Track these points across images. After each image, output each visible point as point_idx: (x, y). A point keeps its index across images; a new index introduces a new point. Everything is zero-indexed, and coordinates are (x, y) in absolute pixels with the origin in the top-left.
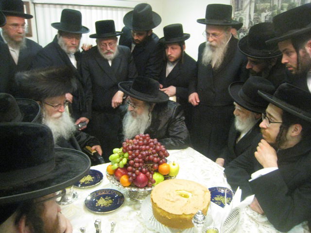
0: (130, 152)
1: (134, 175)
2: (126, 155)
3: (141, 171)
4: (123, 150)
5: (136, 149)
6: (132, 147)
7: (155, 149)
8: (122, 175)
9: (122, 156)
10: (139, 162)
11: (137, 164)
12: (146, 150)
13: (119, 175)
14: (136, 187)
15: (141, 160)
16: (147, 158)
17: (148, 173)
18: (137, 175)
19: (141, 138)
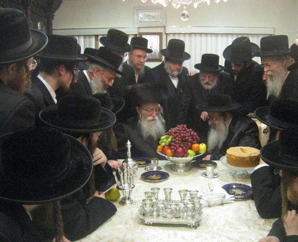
0: (173, 134)
1: (175, 148)
2: (171, 137)
3: (180, 146)
5: (177, 132)
8: (167, 149)
9: (167, 138)
10: (179, 141)
11: (177, 141)
12: (184, 133)
15: (180, 139)
17: (185, 148)
18: (177, 148)
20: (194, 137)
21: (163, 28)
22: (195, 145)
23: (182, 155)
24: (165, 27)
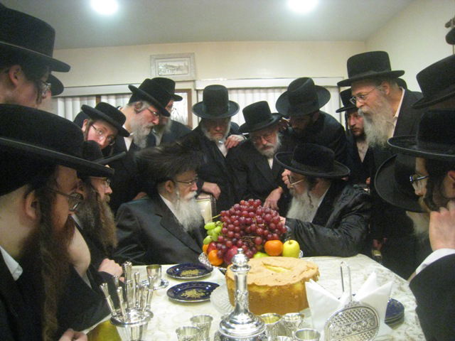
1: (224, 248)
3: (235, 244)
10: (235, 231)
11: (231, 233)
12: (248, 216)
15: (237, 228)
18: (229, 248)
19: (247, 204)
24: (194, 81)
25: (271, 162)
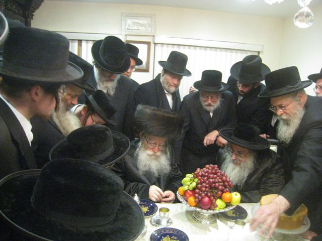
0: (200, 178)
1: (200, 197)
2: (196, 180)
3: (206, 195)
4: (194, 176)
5: (205, 176)
6: (202, 174)
7: (221, 179)
8: (191, 196)
9: (192, 180)
10: (206, 187)
11: (204, 189)
12: (213, 178)
13: (188, 195)
14: (200, 207)
16: (213, 185)
17: (212, 198)
18: (202, 198)
19: (210, 168)
20: (226, 183)
21: (152, 37)
22: (227, 195)
23: (208, 207)
24: (154, 36)
25: (211, 114)
